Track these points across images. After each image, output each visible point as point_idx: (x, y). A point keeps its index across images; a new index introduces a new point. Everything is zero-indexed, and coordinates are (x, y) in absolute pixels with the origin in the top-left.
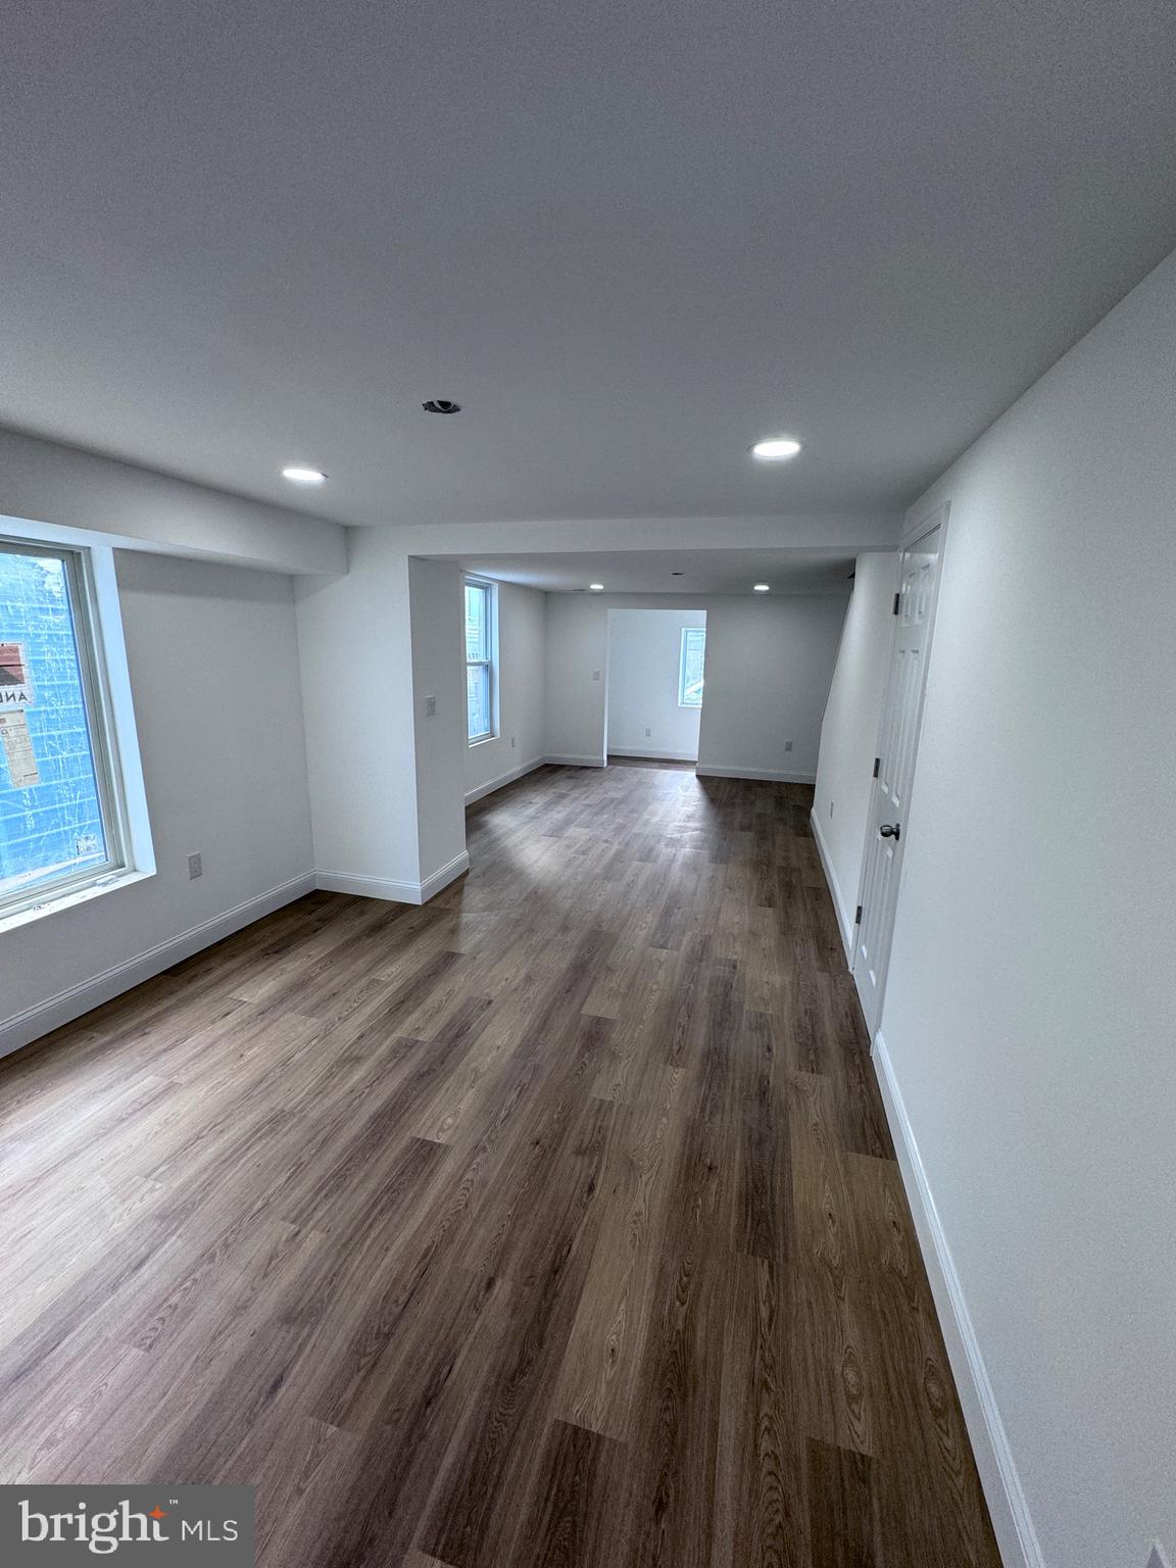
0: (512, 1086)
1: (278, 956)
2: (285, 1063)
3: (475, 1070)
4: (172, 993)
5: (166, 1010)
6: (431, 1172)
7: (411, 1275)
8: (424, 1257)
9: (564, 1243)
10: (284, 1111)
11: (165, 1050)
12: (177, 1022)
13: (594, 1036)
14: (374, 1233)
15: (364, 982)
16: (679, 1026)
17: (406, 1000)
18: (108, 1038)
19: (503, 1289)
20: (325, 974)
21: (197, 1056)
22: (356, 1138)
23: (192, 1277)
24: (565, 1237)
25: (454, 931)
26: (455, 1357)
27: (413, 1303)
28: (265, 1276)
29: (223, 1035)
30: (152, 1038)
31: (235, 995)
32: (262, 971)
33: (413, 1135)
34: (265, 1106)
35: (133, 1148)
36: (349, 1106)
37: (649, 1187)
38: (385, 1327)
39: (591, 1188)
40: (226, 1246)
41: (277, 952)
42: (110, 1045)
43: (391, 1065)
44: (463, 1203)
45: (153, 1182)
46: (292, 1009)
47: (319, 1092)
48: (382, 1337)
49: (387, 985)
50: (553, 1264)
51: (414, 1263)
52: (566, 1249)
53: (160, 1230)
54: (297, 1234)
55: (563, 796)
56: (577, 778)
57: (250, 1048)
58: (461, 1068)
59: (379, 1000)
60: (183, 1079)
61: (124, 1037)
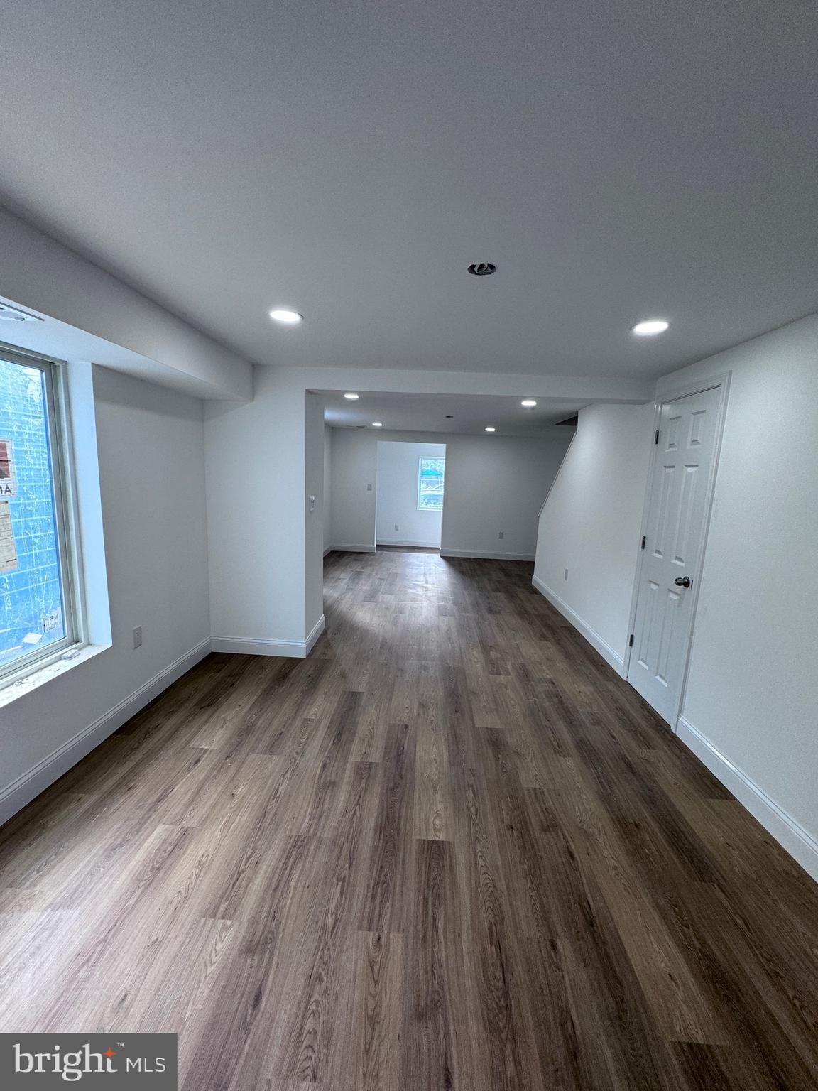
0: (465, 788)
1: (211, 709)
2: (274, 795)
3: (429, 779)
4: (134, 749)
5: (137, 765)
6: (451, 865)
7: (491, 952)
8: (491, 936)
9: (582, 901)
10: (299, 836)
11: (159, 801)
12: (154, 775)
13: (495, 742)
14: (440, 923)
15: (298, 722)
16: (547, 728)
17: (342, 730)
18: (95, 797)
19: (564, 946)
20: (263, 718)
21: (192, 801)
22: (375, 848)
23: (312, 1000)
24: (580, 896)
25: (343, 676)
26: (568, 1011)
27: (508, 975)
28: (376, 982)
29: (205, 780)
30: (140, 791)
31: (196, 743)
32: (206, 722)
33: (418, 838)
34: (281, 835)
35: (183, 891)
36: (352, 822)
37: (608, 847)
38: (500, 1001)
39: (572, 856)
40: (325, 964)
41: (210, 705)
42: (101, 804)
43: (363, 785)
44: (491, 884)
45: (222, 921)
46: (253, 750)
47: (319, 816)
48: (503, 1009)
49: (319, 722)
50: (587, 920)
51: (487, 940)
52: (586, 905)
53: (255, 963)
54: (379, 939)
55: (359, 574)
56: (361, 561)
57: (237, 787)
58: (418, 781)
59: (320, 736)
60: (193, 823)
61: (110, 795)
